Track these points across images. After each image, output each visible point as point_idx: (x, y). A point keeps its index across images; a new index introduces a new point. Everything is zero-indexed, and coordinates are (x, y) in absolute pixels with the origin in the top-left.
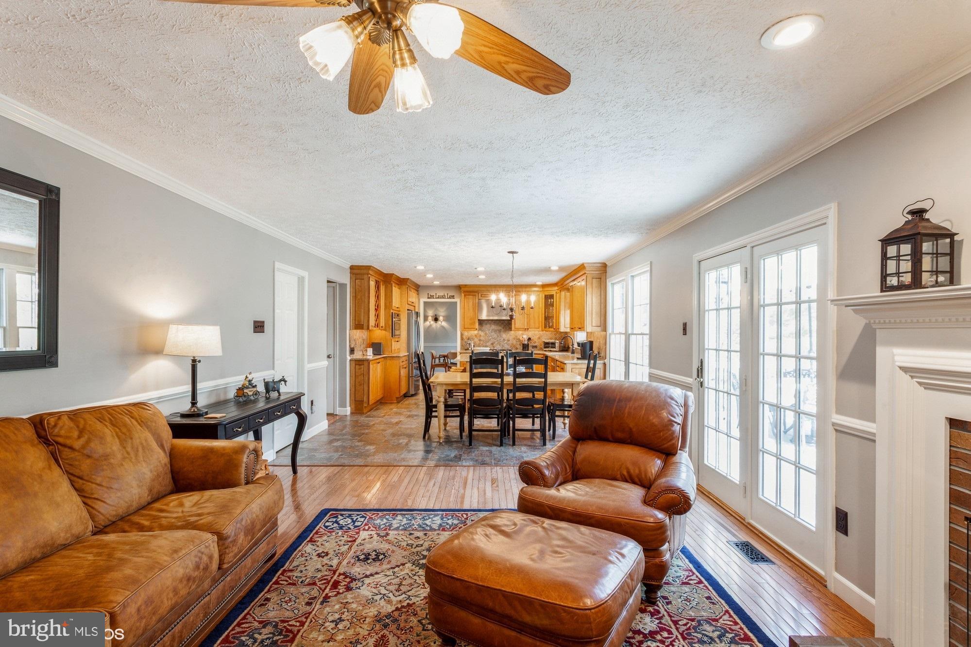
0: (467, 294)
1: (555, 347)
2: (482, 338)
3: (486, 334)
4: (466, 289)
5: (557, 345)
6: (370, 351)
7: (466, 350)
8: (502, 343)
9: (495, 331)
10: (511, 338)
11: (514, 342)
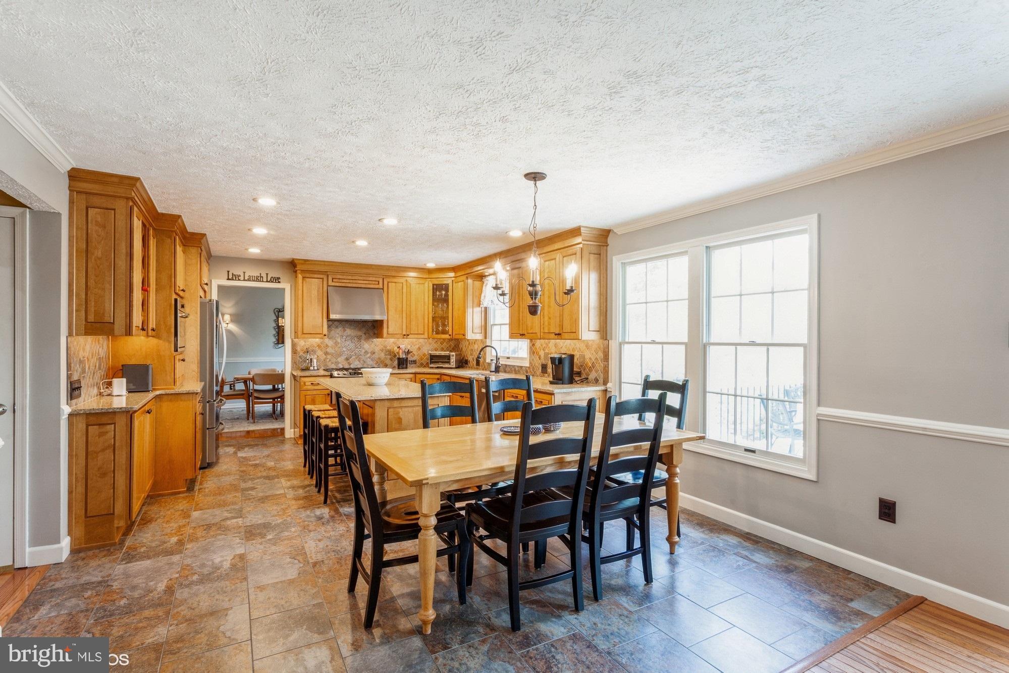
0: (308, 275)
1: (449, 362)
2: (329, 350)
3: (336, 343)
4: (305, 267)
5: (453, 360)
6: (120, 386)
7: (303, 370)
8: (363, 358)
9: (352, 338)
10: (377, 349)
11: (382, 355)
